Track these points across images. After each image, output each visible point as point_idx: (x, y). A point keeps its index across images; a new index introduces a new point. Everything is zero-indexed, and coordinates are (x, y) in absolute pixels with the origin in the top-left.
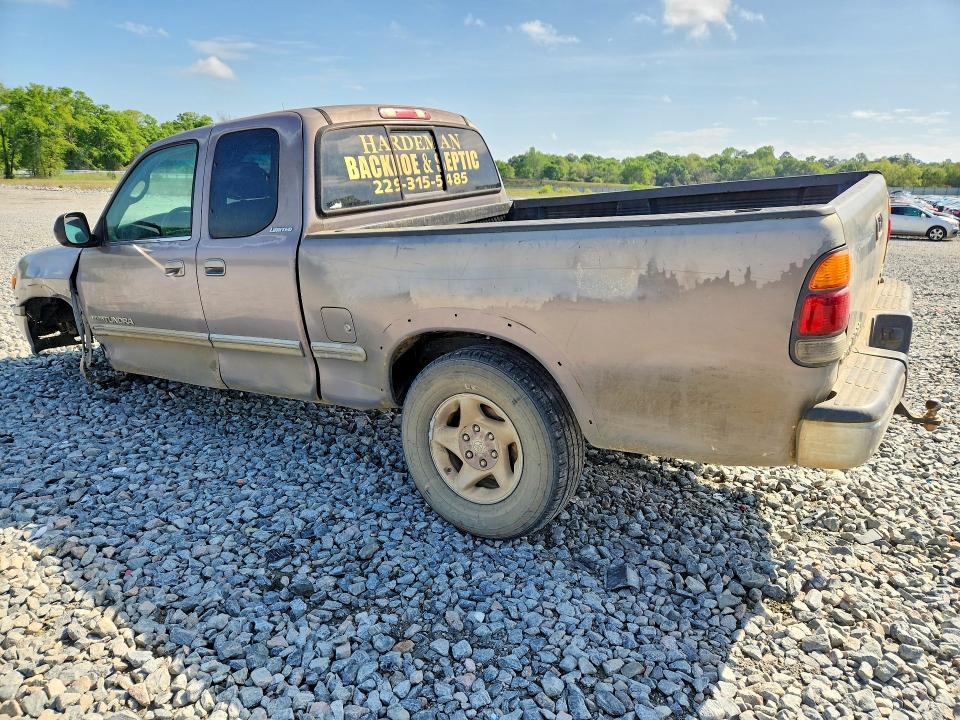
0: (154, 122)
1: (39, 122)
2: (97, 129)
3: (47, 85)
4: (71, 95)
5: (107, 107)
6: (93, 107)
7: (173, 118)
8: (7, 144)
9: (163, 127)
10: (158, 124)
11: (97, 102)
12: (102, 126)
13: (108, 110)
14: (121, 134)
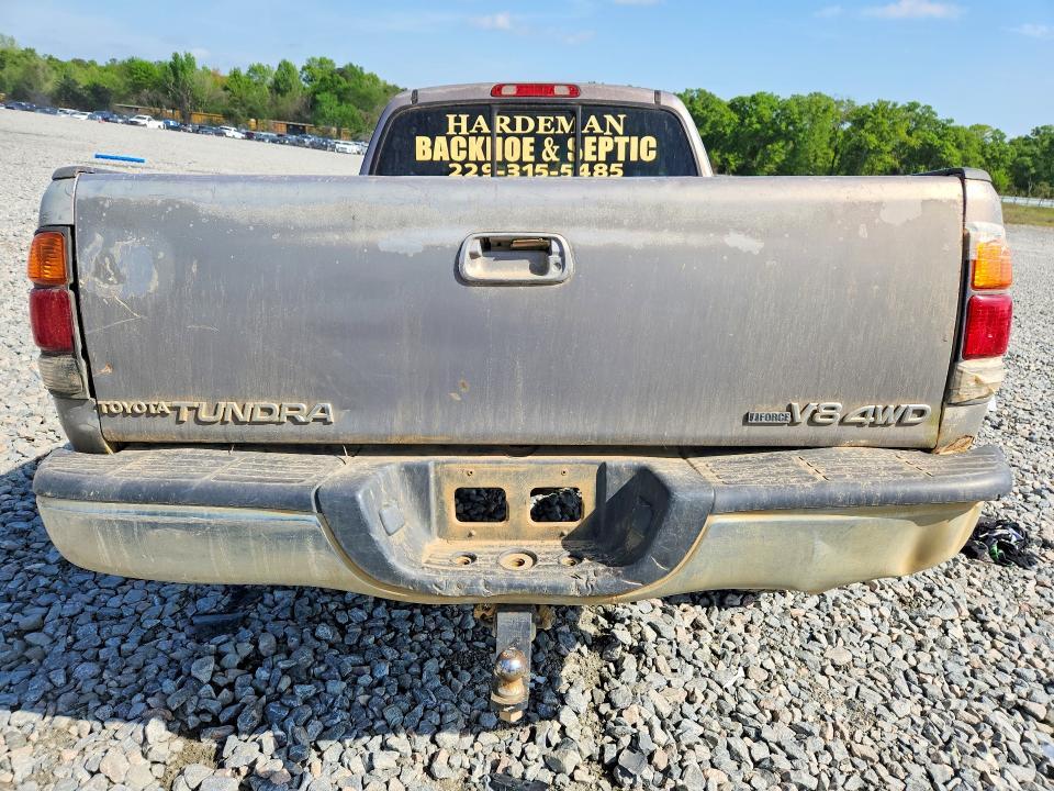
0: (1003, 136)
1: (873, 139)
2: (930, 145)
3: (893, 100)
4: (918, 110)
5: (952, 121)
6: (936, 122)
7: (1027, 132)
8: (836, 161)
9: (1012, 143)
10: (1006, 140)
11: (941, 117)
12: (937, 142)
13: (952, 125)
14: (954, 151)
